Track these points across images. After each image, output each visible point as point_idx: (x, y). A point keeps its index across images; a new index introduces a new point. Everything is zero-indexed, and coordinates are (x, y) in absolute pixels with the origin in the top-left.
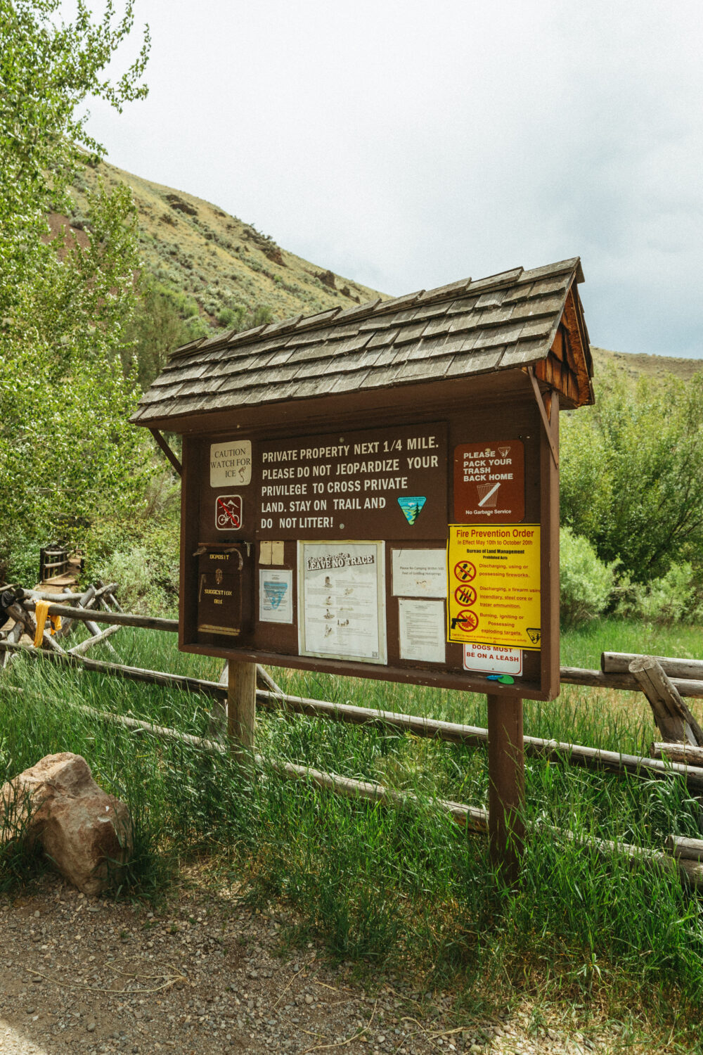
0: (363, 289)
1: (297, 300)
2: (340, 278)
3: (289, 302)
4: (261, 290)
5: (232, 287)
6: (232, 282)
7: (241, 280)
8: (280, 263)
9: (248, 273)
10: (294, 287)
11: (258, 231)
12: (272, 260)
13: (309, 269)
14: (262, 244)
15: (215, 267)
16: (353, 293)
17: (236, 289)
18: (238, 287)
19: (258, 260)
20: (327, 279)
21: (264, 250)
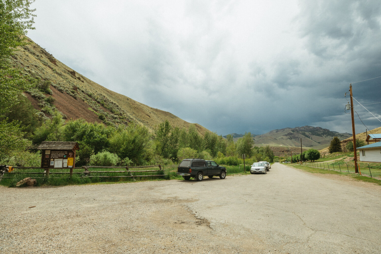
0: (85, 78)
1: (61, 78)
2: (77, 73)
3: (58, 78)
4: (47, 72)
5: (35, 69)
6: (35, 68)
7: (39, 68)
8: (55, 64)
9: (41, 65)
10: (60, 74)
11: (47, 52)
12: (52, 63)
13: (66, 68)
14: (49, 57)
15: (28, 61)
16: (82, 79)
17: (37, 70)
18: (38, 70)
19: (46, 62)
20: (73, 73)
21: (49, 59)
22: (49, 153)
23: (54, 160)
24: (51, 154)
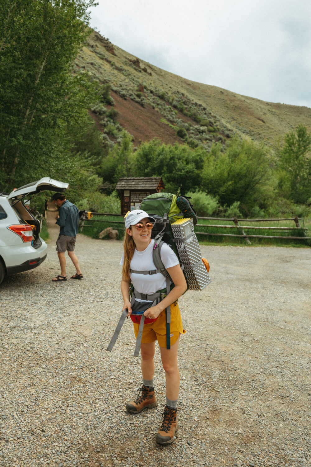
0: (153, 67)
1: (122, 76)
2: (142, 61)
3: (119, 77)
4: (105, 70)
5: (91, 69)
6: (91, 66)
7: (95, 65)
8: (113, 54)
9: (98, 61)
10: (121, 68)
11: (102, 36)
12: (109, 52)
13: (128, 57)
14: (105, 43)
15: (83, 58)
16: (149, 70)
17: (93, 70)
18: (94, 69)
19: (102, 53)
20: (136, 62)
21: (105, 47)
22: (128, 195)
23: (134, 205)
24: (130, 196)
